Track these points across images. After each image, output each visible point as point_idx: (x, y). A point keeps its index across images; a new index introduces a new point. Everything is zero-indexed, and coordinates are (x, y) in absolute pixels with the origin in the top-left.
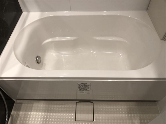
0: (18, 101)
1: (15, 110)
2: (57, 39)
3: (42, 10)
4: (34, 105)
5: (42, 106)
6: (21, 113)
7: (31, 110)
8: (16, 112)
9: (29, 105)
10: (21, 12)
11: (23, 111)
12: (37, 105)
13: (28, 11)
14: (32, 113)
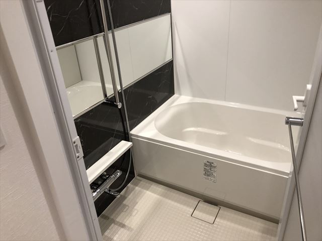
0: (138, 178)
1: (132, 184)
2: (200, 129)
3: (194, 96)
4: (152, 186)
5: (160, 189)
6: (137, 188)
7: (147, 189)
8: (132, 186)
9: (147, 184)
10: (173, 94)
11: (139, 187)
12: (155, 187)
13: (180, 94)
14: (148, 192)
